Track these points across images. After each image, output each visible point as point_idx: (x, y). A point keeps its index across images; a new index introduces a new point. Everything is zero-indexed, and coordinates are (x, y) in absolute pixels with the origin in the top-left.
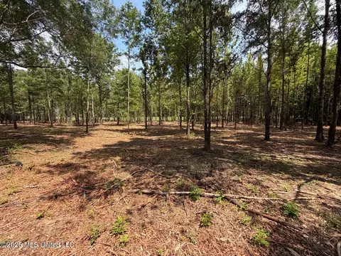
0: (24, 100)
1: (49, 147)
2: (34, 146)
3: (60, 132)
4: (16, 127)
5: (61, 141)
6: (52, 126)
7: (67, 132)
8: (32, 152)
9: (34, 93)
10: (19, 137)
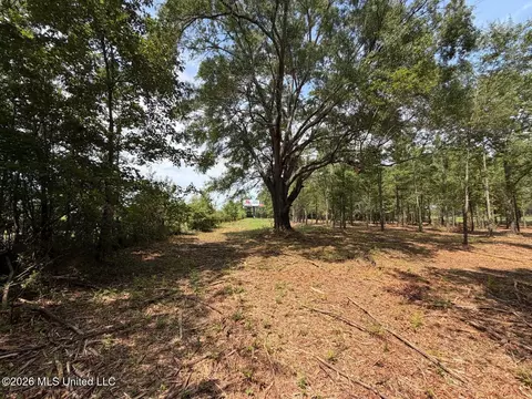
0: (394, 197)
1: (404, 255)
2: (391, 251)
3: (425, 240)
4: (383, 229)
5: (421, 251)
6: (420, 230)
7: (437, 241)
8: (387, 256)
9: (403, 188)
10: (382, 240)
